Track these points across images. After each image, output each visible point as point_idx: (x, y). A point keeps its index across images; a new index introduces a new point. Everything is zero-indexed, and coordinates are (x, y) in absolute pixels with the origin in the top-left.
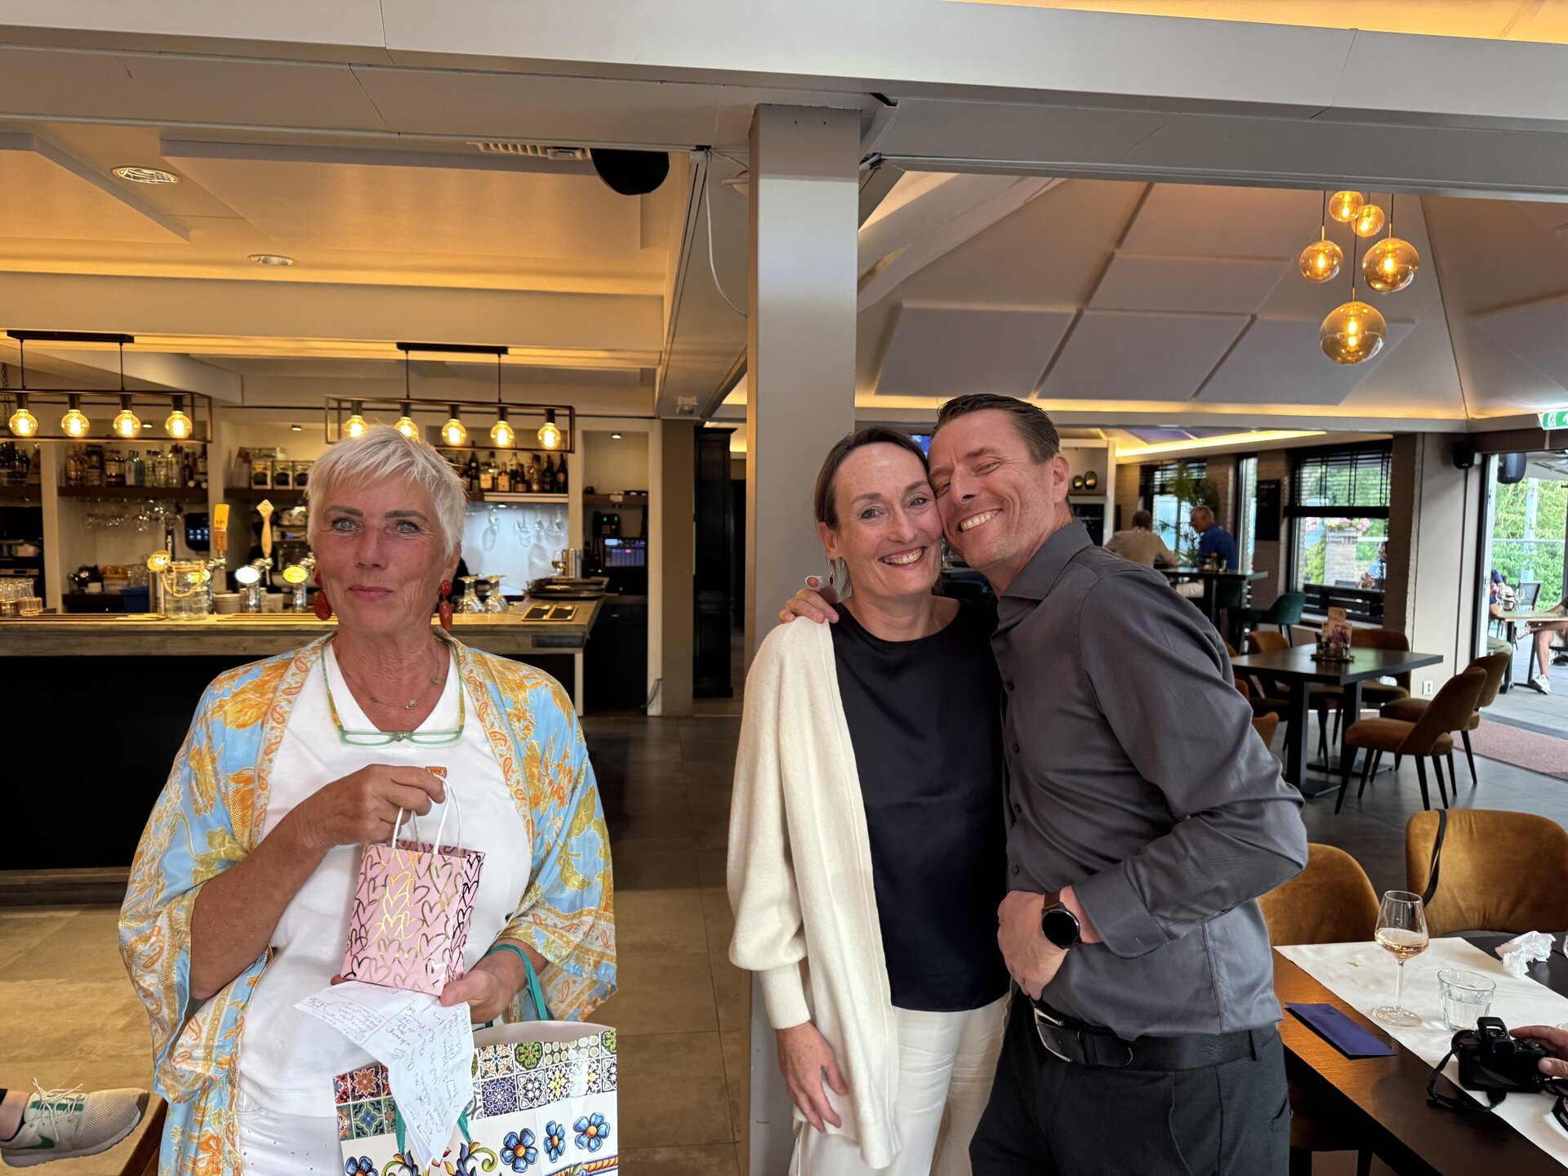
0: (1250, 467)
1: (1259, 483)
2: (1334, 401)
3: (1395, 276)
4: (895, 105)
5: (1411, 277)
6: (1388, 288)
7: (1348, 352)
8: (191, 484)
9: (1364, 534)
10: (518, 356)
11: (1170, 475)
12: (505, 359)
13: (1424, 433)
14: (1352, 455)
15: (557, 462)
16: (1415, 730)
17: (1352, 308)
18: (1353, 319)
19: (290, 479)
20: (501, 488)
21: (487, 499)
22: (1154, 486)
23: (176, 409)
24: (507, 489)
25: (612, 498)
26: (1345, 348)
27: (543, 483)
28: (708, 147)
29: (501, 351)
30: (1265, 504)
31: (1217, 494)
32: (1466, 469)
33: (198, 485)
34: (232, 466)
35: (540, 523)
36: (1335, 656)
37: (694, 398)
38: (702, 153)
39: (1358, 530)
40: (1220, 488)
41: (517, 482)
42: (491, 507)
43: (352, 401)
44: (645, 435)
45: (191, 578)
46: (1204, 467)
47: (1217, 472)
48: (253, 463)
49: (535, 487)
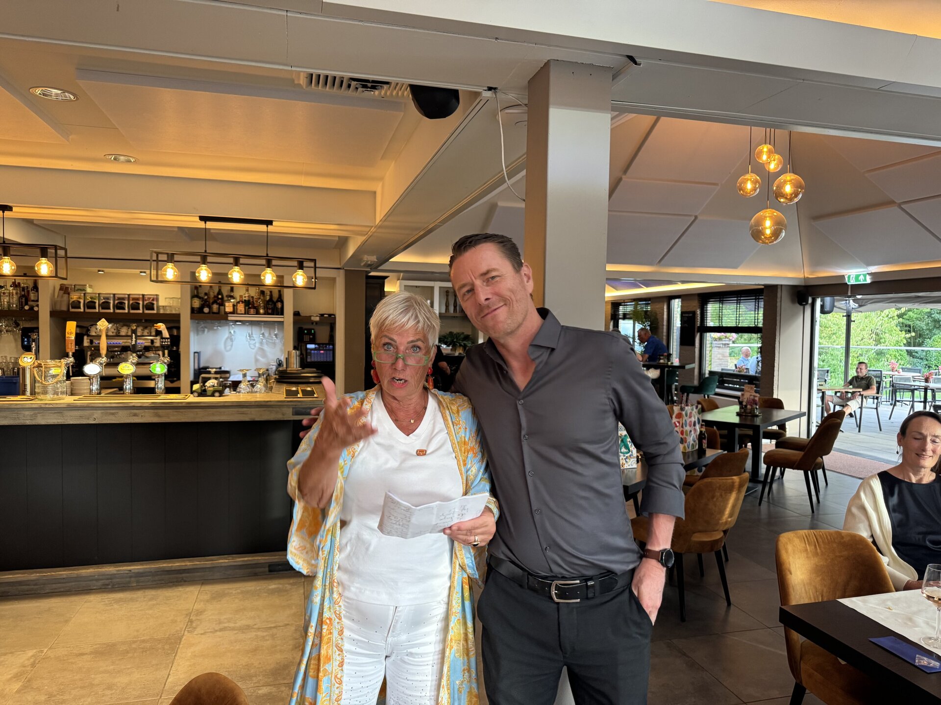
0: (677, 304)
1: (682, 313)
2: (735, 267)
3: (791, 195)
4: (640, 64)
5: (800, 196)
6: (787, 201)
7: (765, 238)
8: (27, 308)
9: (734, 342)
10: (278, 227)
11: (629, 309)
12: (271, 228)
13: (781, 285)
14: (737, 297)
15: (276, 296)
16: (804, 456)
17: (768, 213)
18: (768, 218)
19: (97, 305)
20: (239, 312)
21: (230, 318)
22: (619, 315)
23: (42, 257)
24: (243, 312)
25: (313, 318)
26: (763, 235)
27: (267, 309)
28: (495, 89)
29: (269, 223)
30: (686, 325)
31: (657, 319)
32: (804, 306)
33: (32, 308)
34: (56, 297)
35: (263, 334)
36: (750, 413)
37: (375, 257)
38: (490, 92)
39: (730, 340)
40: (658, 317)
41: (250, 308)
42: (231, 324)
43: (167, 254)
44: (334, 279)
45: (53, 371)
46: (649, 304)
47: (657, 307)
48: (71, 294)
49: (262, 311)
